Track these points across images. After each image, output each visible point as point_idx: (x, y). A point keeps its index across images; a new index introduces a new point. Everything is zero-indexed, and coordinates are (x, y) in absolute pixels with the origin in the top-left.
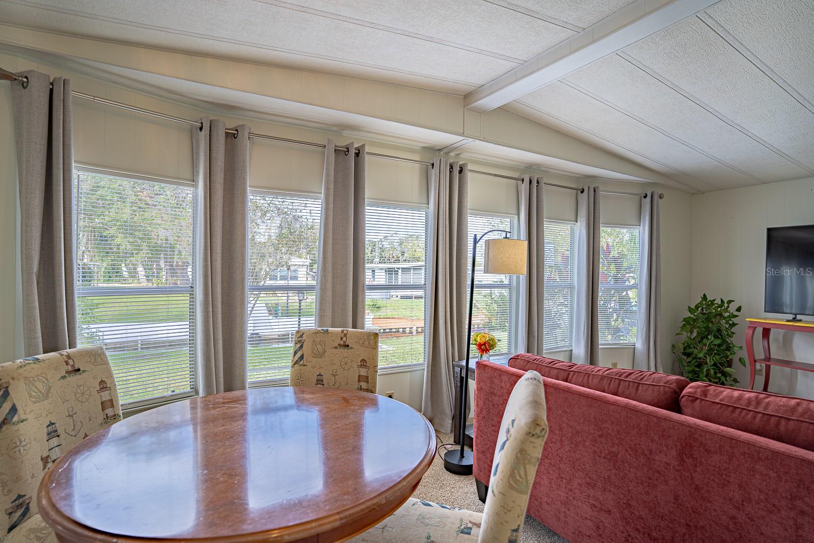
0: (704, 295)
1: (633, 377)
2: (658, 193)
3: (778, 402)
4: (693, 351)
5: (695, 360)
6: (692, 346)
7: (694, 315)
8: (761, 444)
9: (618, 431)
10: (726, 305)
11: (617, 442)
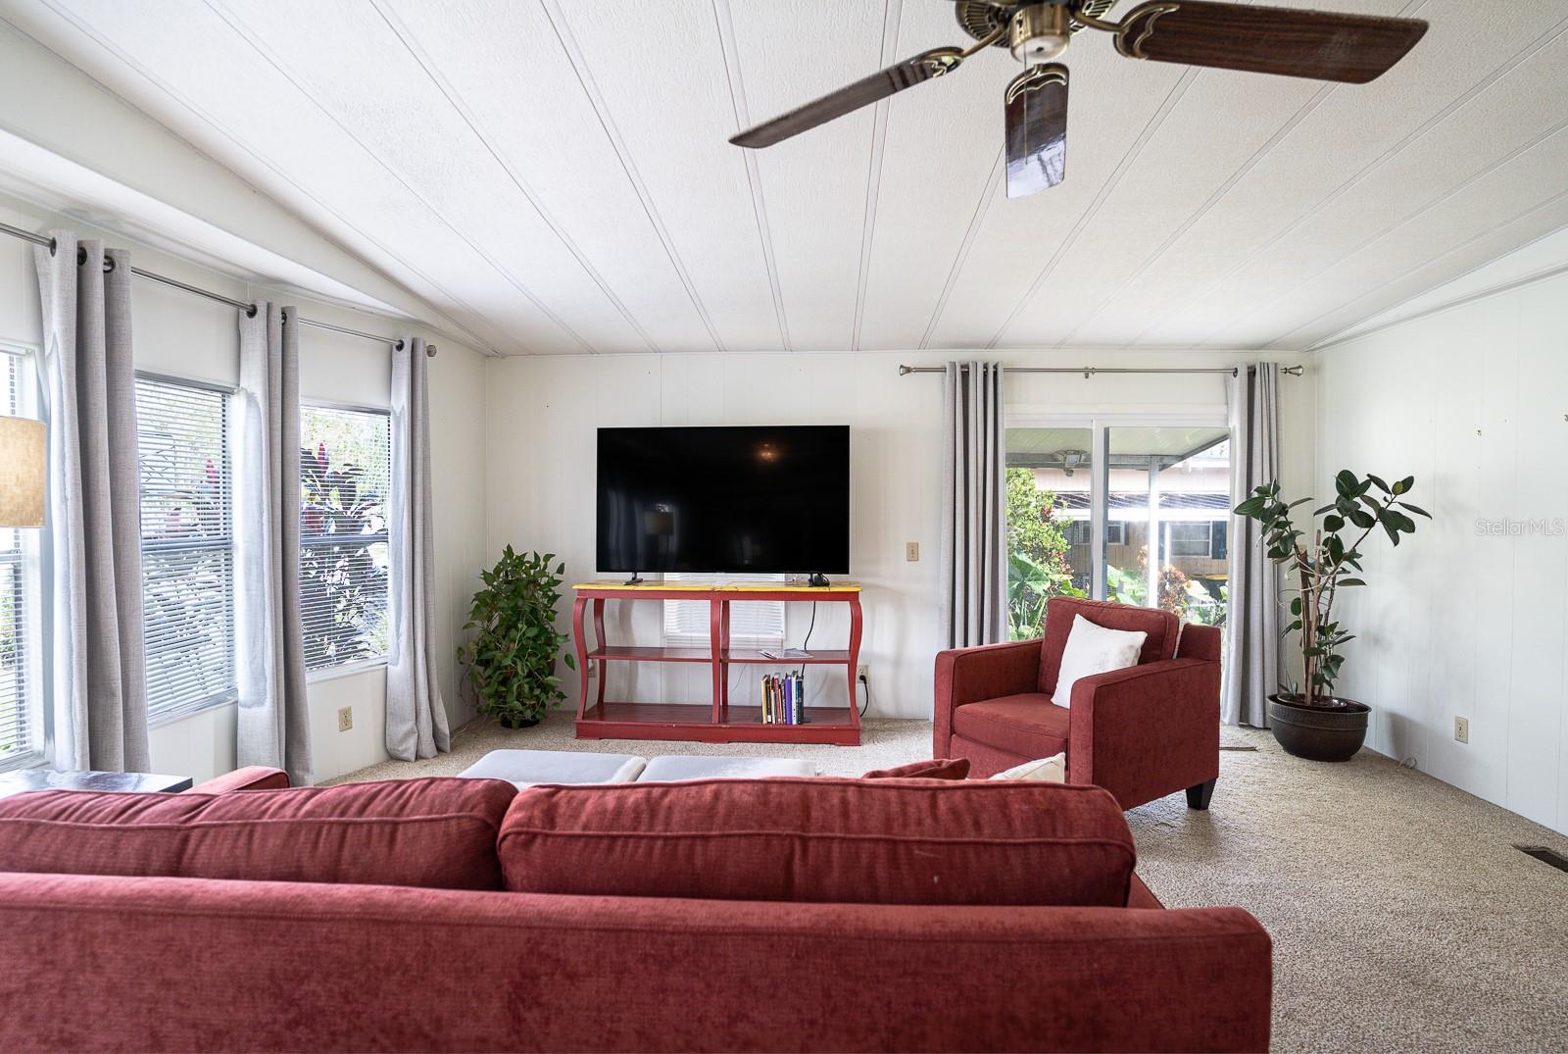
0: (509, 547)
1: (379, 809)
2: (424, 344)
3: (685, 802)
4: (495, 656)
5: (499, 672)
6: (492, 646)
7: (493, 587)
8: (674, 923)
9: (345, 996)
10: (542, 563)
11: (345, 1026)
